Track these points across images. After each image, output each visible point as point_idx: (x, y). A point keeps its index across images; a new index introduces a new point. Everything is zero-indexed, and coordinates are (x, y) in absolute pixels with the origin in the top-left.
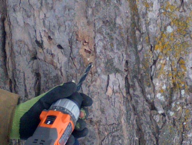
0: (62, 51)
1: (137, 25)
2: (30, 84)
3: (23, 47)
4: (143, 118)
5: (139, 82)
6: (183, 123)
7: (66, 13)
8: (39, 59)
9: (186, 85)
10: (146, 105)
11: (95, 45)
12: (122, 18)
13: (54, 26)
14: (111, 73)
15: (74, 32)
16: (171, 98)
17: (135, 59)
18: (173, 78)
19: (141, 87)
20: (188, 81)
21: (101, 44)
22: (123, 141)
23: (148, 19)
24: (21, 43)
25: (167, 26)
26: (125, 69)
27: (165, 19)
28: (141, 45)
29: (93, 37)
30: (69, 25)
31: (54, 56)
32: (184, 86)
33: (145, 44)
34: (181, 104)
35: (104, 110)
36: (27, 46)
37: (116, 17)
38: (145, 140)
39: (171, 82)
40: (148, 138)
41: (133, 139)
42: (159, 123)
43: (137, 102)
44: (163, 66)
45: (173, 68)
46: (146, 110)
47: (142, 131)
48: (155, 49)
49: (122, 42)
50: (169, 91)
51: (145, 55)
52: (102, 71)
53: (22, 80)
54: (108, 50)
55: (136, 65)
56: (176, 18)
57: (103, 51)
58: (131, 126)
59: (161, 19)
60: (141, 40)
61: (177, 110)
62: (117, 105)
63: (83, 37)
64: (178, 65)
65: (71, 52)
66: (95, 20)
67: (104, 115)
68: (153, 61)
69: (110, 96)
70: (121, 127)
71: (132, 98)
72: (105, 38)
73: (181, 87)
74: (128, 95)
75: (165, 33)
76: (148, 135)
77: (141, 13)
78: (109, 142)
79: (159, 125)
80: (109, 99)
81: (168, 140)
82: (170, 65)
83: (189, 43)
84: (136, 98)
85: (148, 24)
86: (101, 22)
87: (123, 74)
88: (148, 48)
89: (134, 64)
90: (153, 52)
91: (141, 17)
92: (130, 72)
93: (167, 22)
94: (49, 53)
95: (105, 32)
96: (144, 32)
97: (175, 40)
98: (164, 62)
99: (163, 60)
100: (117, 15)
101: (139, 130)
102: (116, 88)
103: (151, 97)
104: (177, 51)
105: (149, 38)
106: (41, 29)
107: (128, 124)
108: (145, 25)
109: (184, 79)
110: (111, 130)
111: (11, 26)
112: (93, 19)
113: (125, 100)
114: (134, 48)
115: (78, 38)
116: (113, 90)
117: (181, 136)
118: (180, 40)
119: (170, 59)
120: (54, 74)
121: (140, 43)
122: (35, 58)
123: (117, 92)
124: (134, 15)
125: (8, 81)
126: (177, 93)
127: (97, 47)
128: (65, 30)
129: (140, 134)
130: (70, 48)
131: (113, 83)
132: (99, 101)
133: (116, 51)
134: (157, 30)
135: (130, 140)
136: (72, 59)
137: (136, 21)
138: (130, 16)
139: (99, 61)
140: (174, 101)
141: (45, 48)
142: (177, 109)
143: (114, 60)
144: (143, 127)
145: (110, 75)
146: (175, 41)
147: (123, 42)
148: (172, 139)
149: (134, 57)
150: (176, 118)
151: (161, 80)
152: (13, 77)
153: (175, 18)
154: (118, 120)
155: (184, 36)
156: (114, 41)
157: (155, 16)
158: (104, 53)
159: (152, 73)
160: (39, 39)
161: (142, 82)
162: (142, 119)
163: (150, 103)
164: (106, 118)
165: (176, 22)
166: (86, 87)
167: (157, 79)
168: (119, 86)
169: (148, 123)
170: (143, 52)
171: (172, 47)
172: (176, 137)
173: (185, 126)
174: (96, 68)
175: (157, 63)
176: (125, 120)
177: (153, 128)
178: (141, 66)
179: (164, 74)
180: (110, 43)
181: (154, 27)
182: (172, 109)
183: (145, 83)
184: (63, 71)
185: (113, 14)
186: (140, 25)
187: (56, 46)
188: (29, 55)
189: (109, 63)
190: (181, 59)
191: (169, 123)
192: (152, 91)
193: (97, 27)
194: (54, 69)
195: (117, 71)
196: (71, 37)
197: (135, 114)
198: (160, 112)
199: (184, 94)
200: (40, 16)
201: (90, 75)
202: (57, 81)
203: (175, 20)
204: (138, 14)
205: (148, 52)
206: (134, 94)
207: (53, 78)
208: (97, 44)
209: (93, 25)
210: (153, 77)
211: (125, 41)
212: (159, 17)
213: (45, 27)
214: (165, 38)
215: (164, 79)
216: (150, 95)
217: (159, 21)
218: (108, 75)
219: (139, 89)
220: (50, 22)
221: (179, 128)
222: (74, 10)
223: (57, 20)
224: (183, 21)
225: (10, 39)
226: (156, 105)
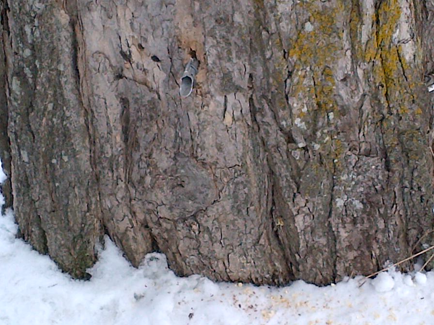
0: (159, 64)
1: (263, 22)
2: (114, 114)
3: (103, 61)
4: (277, 155)
5: (270, 104)
6: (334, 160)
7: (162, 10)
8: (126, 78)
9: (335, 106)
10: (281, 136)
11: (205, 54)
12: (243, 14)
13: (147, 30)
14: (229, 93)
15: (174, 36)
16: (315, 125)
17: (262, 70)
18: (316, 97)
19: (272, 111)
20: (338, 99)
21: (214, 52)
22: (250, 190)
23: (279, 14)
24: (99, 56)
25: (306, 22)
26: (248, 87)
27: (301, 12)
28: (270, 51)
29: (201, 42)
30: (167, 27)
31: (148, 72)
32: (333, 106)
33: (276, 49)
34: (330, 133)
35: (222, 147)
36: (108, 59)
37: (234, 13)
38: (281, 187)
39: (314, 102)
40: (284, 185)
41: (263, 186)
42: (299, 160)
43: (267, 133)
44: (302, 79)
45: (316, 82)
46: (281, 144)
47: (275, 175)
48: (290, 55)
49: (243, 48)
50: (311, 115)
51: (276, 65)
52: (216, 90)
53: (103, 109)
54: (223, 59)
55: (263, 80)
56: (317, 10)
57: (218, 62)
58: (261, 169)
59: (296, 13)
60: (270, 43)
61: (325, 142)
62: (240, 137)
63: (188, 43)
64: (324, 78)
65: (172, 65)
66: (203, 18)
67: (222, 153)
68: (287, 73)
69: (229, 125)
70: (247, 170)
71: (260, 126)
72: (218, 42)
73: (328, 108)
74: (255, 122)
75: (302, 32)
76: (285, 180)
77: (269, 4)
78: (229, 192)
79: (299, 164)
80: (228, 131)
81: (313, 185)
82: (312, 78)
83: (336, 46)
84: (266, 127)
85: (279, 21)
86: (213, 21)
87: (246, 94)
88: (280, 54)
89: (262, 77)
90: (286, 60)
91: (268, 11)
92: (256, 90)
93: (306, 17)
94: (140, 68)
95: (218, 34)
96: (273, 32)
97: (317, 42)
98: (303, 74)
99: (302, 70)
100: (235, 9)
101: (272, 173)
102: (237, 114)
103: (286, 124)
104: (321, 57)
105: (281, 40)
106: (127, 35)
107: (257, 165)
108: (274, 23)
109: (332, 96)
110: (233, 174)
111: (85, 33)
112: (202, 18)
113: (250, 131)
114: (261, 55)
115: (181, 45)
116: (233, 117)
117: (331, 179)
118: (324, 42)
119: (310, 68)
120: (148, 98)
121: (268, 48)
122: (120, 76)
123: (239, 119)
124: (258, 8)
125: (83, 111)
126: (324, 117)
127: (209, 57)
128: (163, 34)
129: (274, 179)
130: (170, 60)
131: (232, 106)
132: (214, 134)
133: (235, 61)
134: (291, 28)
135: (260, 189)
136: (173, 75)
137: (262, 17)
138: (253, 10)
139: (212, 77)
140: (320, 129)
141: (134, 62)
142: (324, 139)
143: (233, 74)
144: (277, 169)
145: (227, 96)
146: (318, 44)
147: (245, 47)
148: (320, 183)
149: (261, 68)
150: (323, 152)
151: (301, 99)
152: (89, 105)
153: (315, 11)
154: (241, 160)
155: (330, 35)
156: (233, 47)
157: (287, 9)
158: (218, 65)
159: (287, 90)
160: (125, 49)
161: (273, 103)
162: (275, 157)
163: (285, 134)
164: (225, 158)
165: (318, 16)
166: (195, 113)
167: (294, 98)
168: (241, 111)
169: (284, 162)
170: (273, 61)
171: (314, 52)
172: (325, 181)
173: (337, 165)
174: (208, 86)
175: (293, 76)
176: (252, 159)
177: (292, 169)
178: (271, 80)
179: (304, 91)
180: (226, 50)
181: (288, 25)
182: (317, 140)
183: (278, 104)
184: (161, 93)
185: (229, 9)
186: (268, 22)
187: (150, 58)
188: (111, 72)
189: (227, 77)
190: (327, 68)
191: (314, 160)
192: (287, 116)
193: (208, 28)
194: (148, 91)
195: (238, 89)
196: (171, 44)
197: (265, 151)
198: (301, 145)
199: (333, 118)
200: (126, 16)
201: (200, 97)
202: (153, 108)
203: (316, 13)
204: (264, 7)
205: (280, 60)
206: (263, 122)
207: (147, 103)
208: (207, 53)
209: (202, 25)
210: (289, 95)
211: (247, 47)
212: (294, 10)
213: (133, 31)
214: (303, 39)
215: (305, 97)
216: (286, 121)
217: (294, 16)
218: (225, 96)
219: (269, 113)
220: (140, 24)
221: (328, 167)
222: (174, 5)
223: (151, 20)
224: (326, 15)
225: (83, 51)
226: (294, 135)
